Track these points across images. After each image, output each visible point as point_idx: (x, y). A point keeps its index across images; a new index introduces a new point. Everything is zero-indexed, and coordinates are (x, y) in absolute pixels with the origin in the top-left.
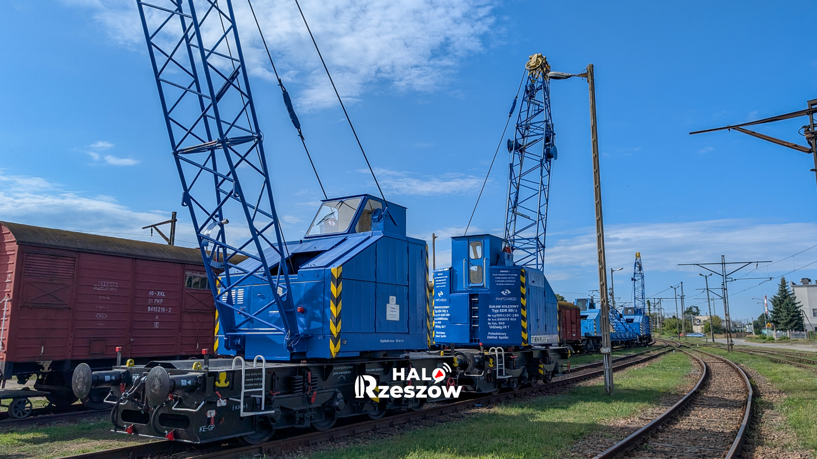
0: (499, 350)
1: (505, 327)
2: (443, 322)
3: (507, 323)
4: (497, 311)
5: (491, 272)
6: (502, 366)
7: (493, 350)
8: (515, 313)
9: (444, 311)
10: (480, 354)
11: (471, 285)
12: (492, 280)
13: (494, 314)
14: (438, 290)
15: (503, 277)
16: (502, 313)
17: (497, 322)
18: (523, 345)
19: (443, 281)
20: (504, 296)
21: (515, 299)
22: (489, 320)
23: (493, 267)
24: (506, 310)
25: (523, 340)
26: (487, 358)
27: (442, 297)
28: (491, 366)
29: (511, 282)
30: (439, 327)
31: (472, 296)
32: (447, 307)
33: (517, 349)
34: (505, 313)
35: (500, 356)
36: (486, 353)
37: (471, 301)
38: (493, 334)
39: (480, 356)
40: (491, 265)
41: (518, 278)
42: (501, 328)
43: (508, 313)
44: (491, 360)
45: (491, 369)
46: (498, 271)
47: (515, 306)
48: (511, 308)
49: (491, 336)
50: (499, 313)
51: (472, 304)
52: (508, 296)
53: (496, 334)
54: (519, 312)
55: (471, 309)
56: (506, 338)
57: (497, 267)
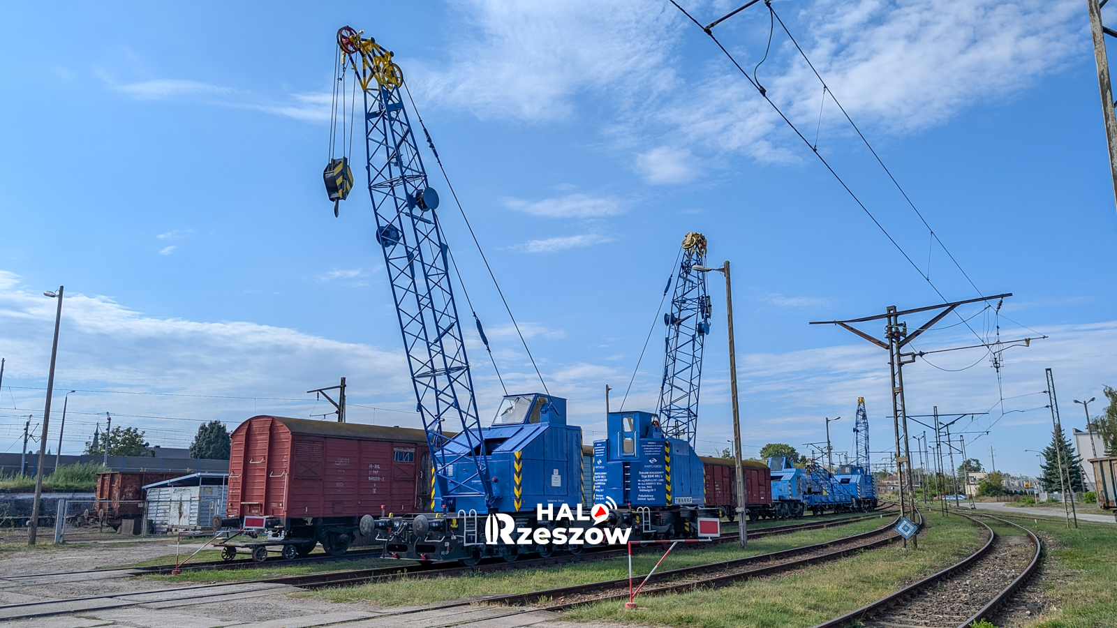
0: (646, 510)
1: (652, 490)
2: (602, 487)
3: (654, 487)
4: (646, 477)
5: (640, 444)
6: (648, 523)
7: (640, 510)
8: (660, 478)
9: (602, 477)
10: (629, 512)
11: (625, 454)
12: (641, 450)
13: (643, 479)
14: (597, 459)
15: (651, 447)
16: (650, 478)
17: (646, 486)
18: (667, 505)
19: (600, 452)
20: (651, 464)
21: (660, 466)
22: (639, 484)
23: (642, 439)
24: (653, 476)
25: (668, 501)
26: (634, 516)
27: (601, 465)
28: (638, 522)
29: (657, 452)
30: (599, 490)
31: (625, 464)
32: (605, 473)
33: (664, 509)
34: (652, 478)
35: (646, 515)
36: (634, 512)
37: (624, 468)
38: (642, 496)
39: (629, 514)
40: (641, 437)
41: (663, 449)
42: (649, 491)
43: (655, 478)
44: (638, 518)
45: (637, 524)
46: (646, 443)
47: (660, 473)
48: (657, 474)
49: (641, 498)
50: (647, 478)
51: (625, 470)
52: (655, 464)
53: (645, 496)
54: (664, 478)
55: (624, 475)
56: (653, 499)
57: (646, 439)
